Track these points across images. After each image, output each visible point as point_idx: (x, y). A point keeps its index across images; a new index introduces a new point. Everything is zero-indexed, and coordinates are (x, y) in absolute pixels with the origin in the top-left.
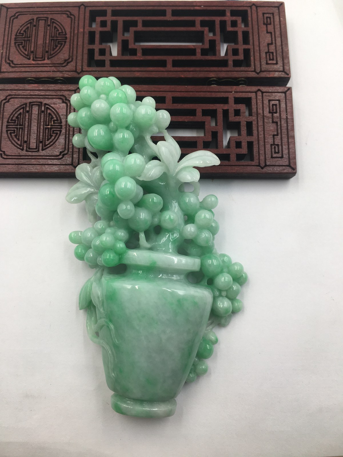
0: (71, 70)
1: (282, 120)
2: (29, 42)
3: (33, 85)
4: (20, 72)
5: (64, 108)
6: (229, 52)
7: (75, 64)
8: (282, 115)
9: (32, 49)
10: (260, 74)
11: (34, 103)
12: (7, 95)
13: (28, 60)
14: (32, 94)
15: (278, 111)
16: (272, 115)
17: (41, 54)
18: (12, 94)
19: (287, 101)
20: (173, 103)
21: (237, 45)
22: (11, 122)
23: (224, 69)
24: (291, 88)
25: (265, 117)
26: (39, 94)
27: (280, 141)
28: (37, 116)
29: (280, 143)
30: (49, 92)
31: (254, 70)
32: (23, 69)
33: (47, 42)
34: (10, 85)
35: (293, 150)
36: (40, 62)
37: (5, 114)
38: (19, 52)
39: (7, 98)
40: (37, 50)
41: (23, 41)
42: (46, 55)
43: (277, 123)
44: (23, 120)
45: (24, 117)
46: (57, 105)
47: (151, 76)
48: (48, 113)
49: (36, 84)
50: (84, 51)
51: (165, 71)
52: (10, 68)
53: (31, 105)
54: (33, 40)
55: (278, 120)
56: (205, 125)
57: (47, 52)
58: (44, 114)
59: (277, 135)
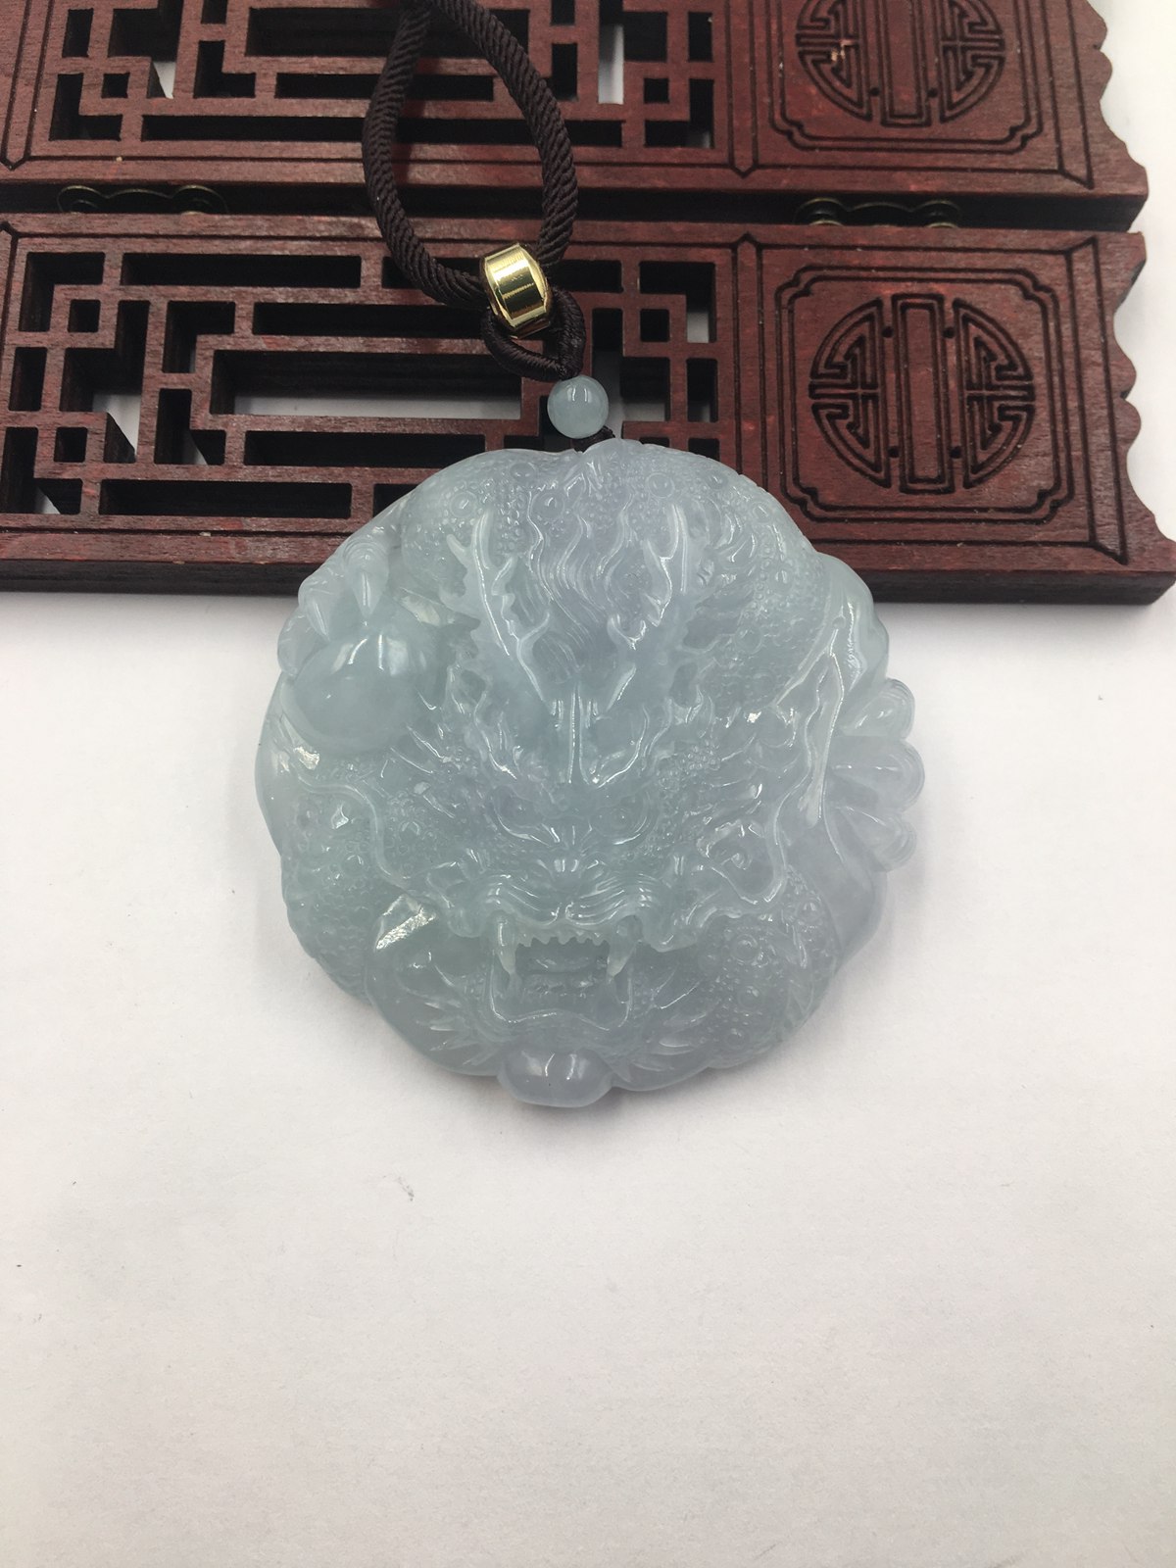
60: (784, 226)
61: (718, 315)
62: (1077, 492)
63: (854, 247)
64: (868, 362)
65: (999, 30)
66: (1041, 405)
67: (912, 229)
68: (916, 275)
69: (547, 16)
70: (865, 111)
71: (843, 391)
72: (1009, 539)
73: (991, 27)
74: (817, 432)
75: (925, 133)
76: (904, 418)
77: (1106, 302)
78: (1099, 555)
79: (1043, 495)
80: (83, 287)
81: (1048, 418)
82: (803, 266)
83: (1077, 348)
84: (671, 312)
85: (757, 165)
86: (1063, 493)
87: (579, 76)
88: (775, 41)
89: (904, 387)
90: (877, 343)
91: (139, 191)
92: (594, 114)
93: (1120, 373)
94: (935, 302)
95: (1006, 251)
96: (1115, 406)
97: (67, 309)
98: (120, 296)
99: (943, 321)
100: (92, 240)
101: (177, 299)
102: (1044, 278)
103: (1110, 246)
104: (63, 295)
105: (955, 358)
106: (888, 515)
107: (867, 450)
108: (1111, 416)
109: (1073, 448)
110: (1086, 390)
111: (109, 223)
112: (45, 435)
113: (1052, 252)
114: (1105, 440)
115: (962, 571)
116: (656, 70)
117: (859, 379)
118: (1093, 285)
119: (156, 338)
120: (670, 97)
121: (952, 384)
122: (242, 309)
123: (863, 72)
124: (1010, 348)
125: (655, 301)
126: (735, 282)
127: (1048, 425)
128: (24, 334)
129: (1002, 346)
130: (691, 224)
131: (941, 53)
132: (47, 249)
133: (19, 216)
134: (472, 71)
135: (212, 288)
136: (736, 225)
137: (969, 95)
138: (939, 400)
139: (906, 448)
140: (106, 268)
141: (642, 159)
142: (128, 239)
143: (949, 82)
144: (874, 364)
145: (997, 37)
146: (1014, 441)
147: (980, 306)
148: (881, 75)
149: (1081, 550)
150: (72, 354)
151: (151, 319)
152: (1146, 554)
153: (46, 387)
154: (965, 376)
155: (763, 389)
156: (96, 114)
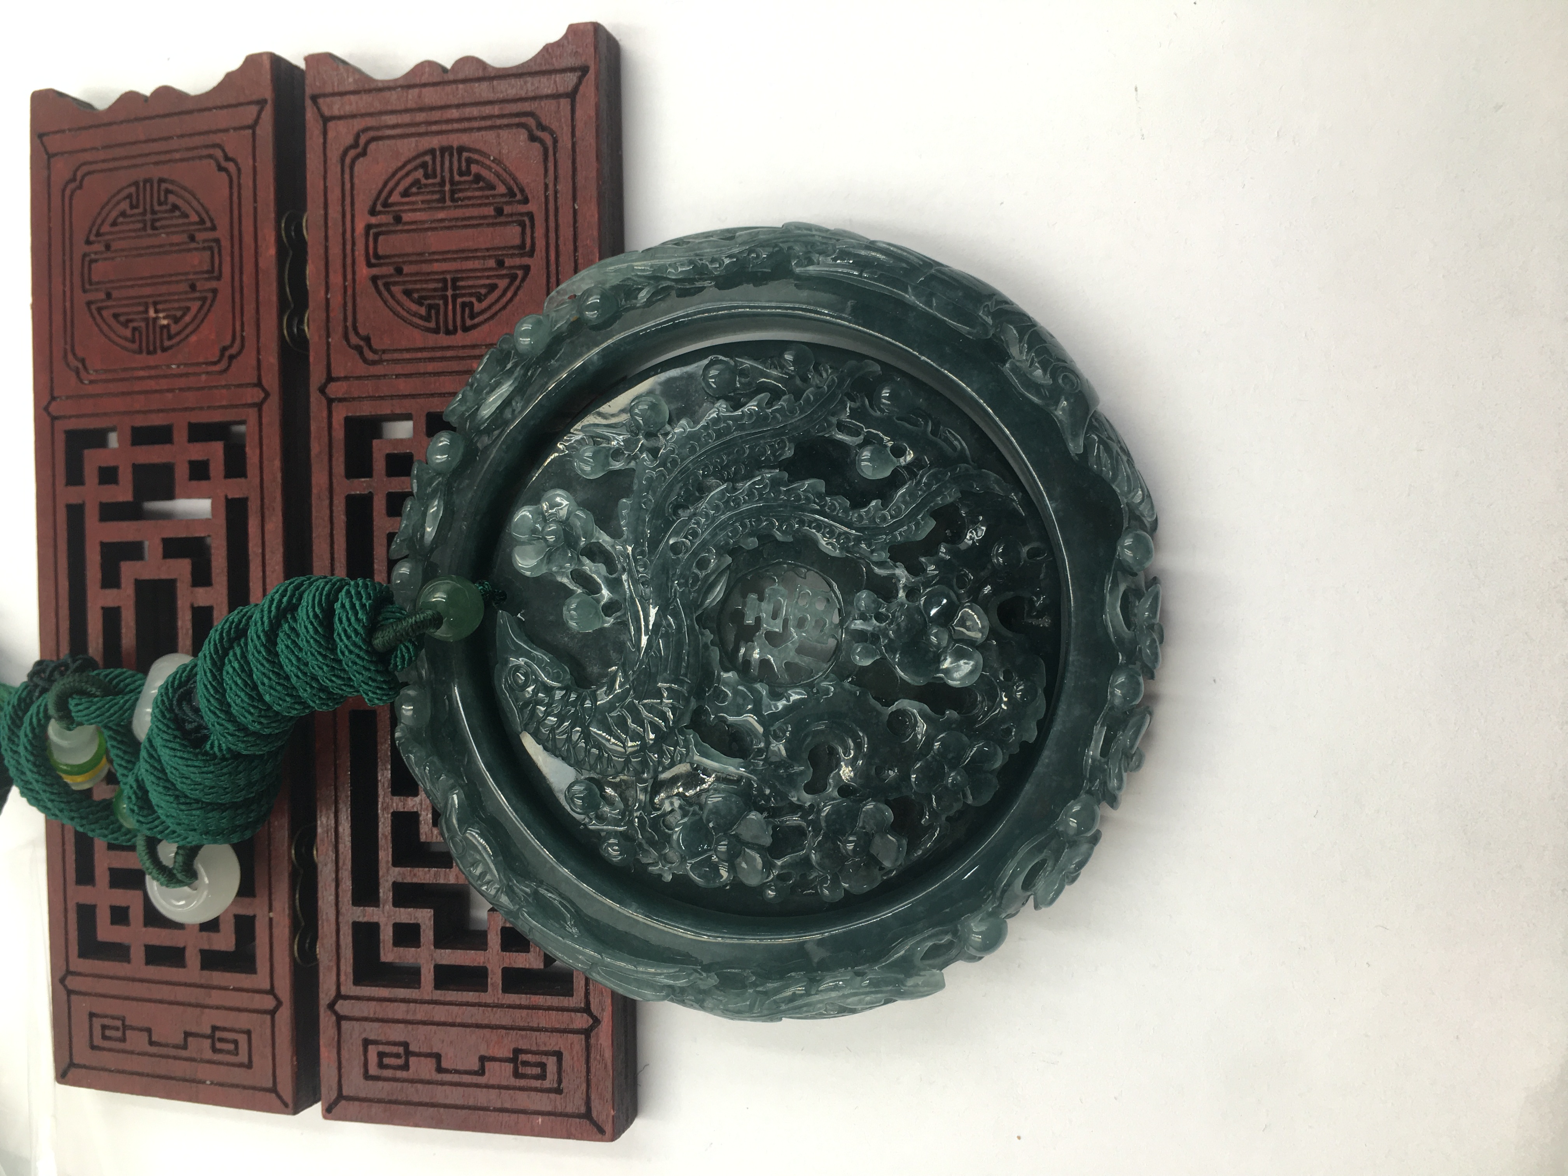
60: (311, 359)
61: (389, 412)
62: (529, 109)
63: (327, 301)
64: (424, 286)
65: (136, 184)
66: (455, 140)
67: (310, 251)
68: (349, 247)
69: (138, 564)
70: (210, 295)
71: (450, 307)
72: (570, 165)
73: (133, 190)
74: (485, 328)
75: (226, 243)
76: (471, 255)
77: (367, 87)
78: (581, 88)
79: (533, 138)
80: (381, 937)
81: (467, 134)
82: (345, 343)
83: (406, 111)
84: (388, 452)
85: (259, 384)
86: (531, 122)
87: (190, 536)
88: (153, 373)
89: (445, 256)
90: (409, 279)
91: (297, 896)
92: (222, 521)
93: (426, 75)
94: (372, 232)
95: (325, 172)
96: (456, 78)
97: (402, 949)
98: (389, 906)
99: (387, 225)
100: (341, 933)
101: (390, 859)
102: (349, 140)
103: (318, 84)
104: (389, 953)
105: (418, 213)
106: (553, 267)
107: (499, 285)
108: (464, 81)
109: (492, 113)
110: (443, 103)
111: (328, 920)
112: (508, 961)
113: (325, 133)
114: (485, 85)
115: (599, 204)
116: (182, 472)
117: (439, 293)
118: (352, 98)
119: (424, 875)
120: (205, 458)
121: (441, 215)
122: (397, 805)
123: (176, 297)
124: (409, 167)
125: (379, 465)
126: (360, 399)
127: (473, 134)
128: (422, 985)
129: (407, 174)
130: (313, 435)
131: (156, 232)
132: (350, 970)
133: (322, 995)
134: (189, 625)
135: (380, 830)
136: (312, 399)
137: (192, 207)
138: (455, 226)
139: (496, 253)
140: (365, 920)
141: (258, 480)
142: (340, 904)
143: (184, 224)
144: (427, 281)
145: (141, 184)
146: (488, 162)
147: (374, 193)
148: (177, 282)
149: (578, 105)
150: (440, 942)
151: (408, 880)
152: (580, 50)
153: (467, 963)
154: (434, 205)
155: (451, 373)
156: (233, 936)
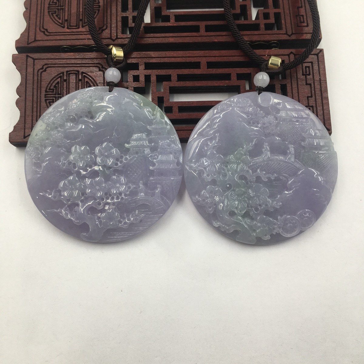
0: (107, 37)
1: (315, 82)
2: (63, 11)
3: (69, 54)
4: (55, 40)
5: (102, 76)
6: (260, 16)
7: (110, 31)
8: (315, 77)
9: (66, 18)
10: (292, 36)
11: (71, 72)
12: (44, 64)
13: (62, 28)
14: (69, 62)
15: (311, 73)
16: (306, 77)
17: (76, 23)
18: (48, 63)
19: (319, 62)
20: (208, 68)
21: (268, 9)
22: (49, 91)
23: (256, 32)
24: (323, 49)
25: (298, 80)
26: (76, 63)
27: (314, 103)
28: (75, 84)
29: (314, 105)
30: (85, 60)
31: (285, 33)
32: (58, 38)
33: (81, 10)
34: (46, 54)
35: (328, 111)
36: (74, 30)
37: (42, 83)
38: (53, 20)
39: (44, 67)
40: (71, 18)
41: (56, 10)
42: (80, 24)
43: (310, 85)
44: (61, 89)
45: (62, 86)
46: (94, 74)
47: (185, 41)
48: (85, 82)
49: (72, 52)
50: (118, 19)
51: (199, 36)
52: (45, 36)
53: (69, 73)
54: (66, 9)
55: (312, 82)
56: (240, 89)
57: (81, 20)
58: (82, 82)
59: (311, 97)
